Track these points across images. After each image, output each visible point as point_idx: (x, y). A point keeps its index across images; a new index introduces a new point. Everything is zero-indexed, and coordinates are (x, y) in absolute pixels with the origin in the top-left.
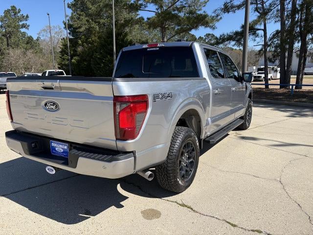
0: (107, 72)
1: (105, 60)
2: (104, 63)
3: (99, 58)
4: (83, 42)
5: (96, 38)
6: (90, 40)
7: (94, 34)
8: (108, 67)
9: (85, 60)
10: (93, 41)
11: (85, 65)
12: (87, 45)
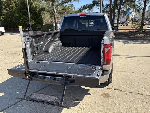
0: (24, 24)
1: (22, 18)
2: (21, 19)
3: (18, 17)
4: (6, 8)
5: (14, 5)
6: (10, 6)
7: (12, 3)
8: (24, 22)
9: (9, 18)
10: (12, 7)
11: (9, 20)
12: (9, 9)
